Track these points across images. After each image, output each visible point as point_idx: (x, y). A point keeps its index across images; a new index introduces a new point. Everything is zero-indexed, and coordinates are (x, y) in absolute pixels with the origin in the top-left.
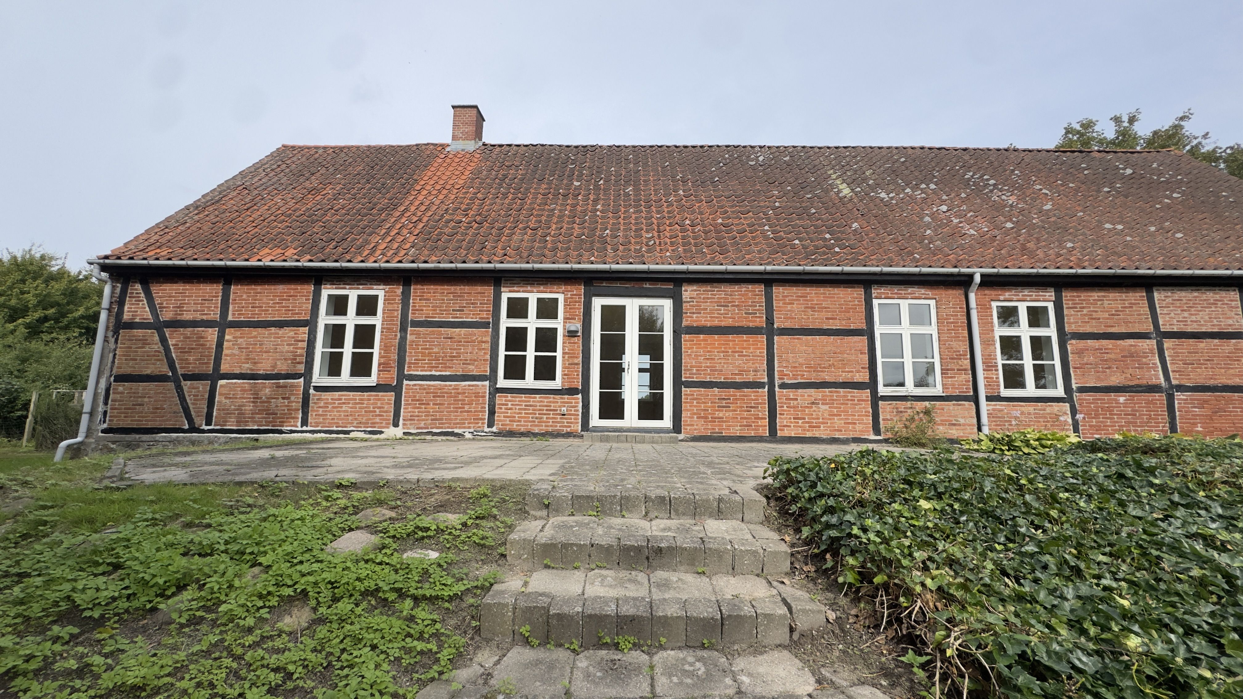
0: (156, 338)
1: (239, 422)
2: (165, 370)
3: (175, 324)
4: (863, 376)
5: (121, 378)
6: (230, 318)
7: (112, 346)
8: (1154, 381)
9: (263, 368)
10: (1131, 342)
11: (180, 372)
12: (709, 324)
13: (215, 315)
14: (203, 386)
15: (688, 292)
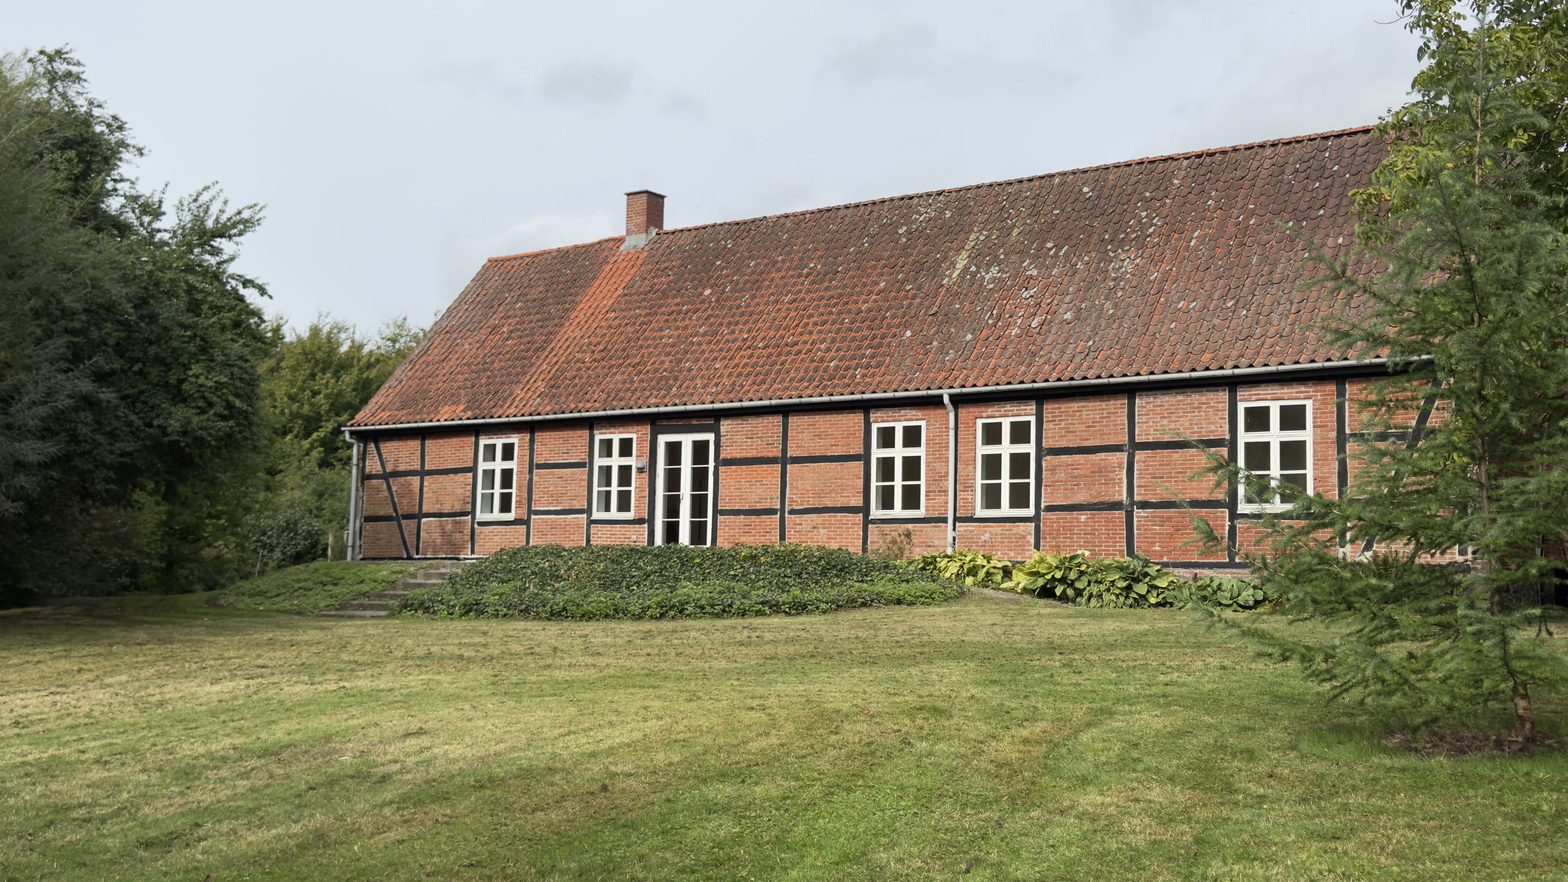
0: (385, 486)
1: (434, 552)
2: (391, 512)
3: (396, 474)
4: (858, 501)
5: (368, 519)
6: (427, 468)
7: (361, 494)
8: (1117, 498)
9: (446, 509)
10: (1102, 455)
11: (400, 513)
12: (739, 456)
13: (417, 466)
14: (413, 523)
15: (726, 426)
